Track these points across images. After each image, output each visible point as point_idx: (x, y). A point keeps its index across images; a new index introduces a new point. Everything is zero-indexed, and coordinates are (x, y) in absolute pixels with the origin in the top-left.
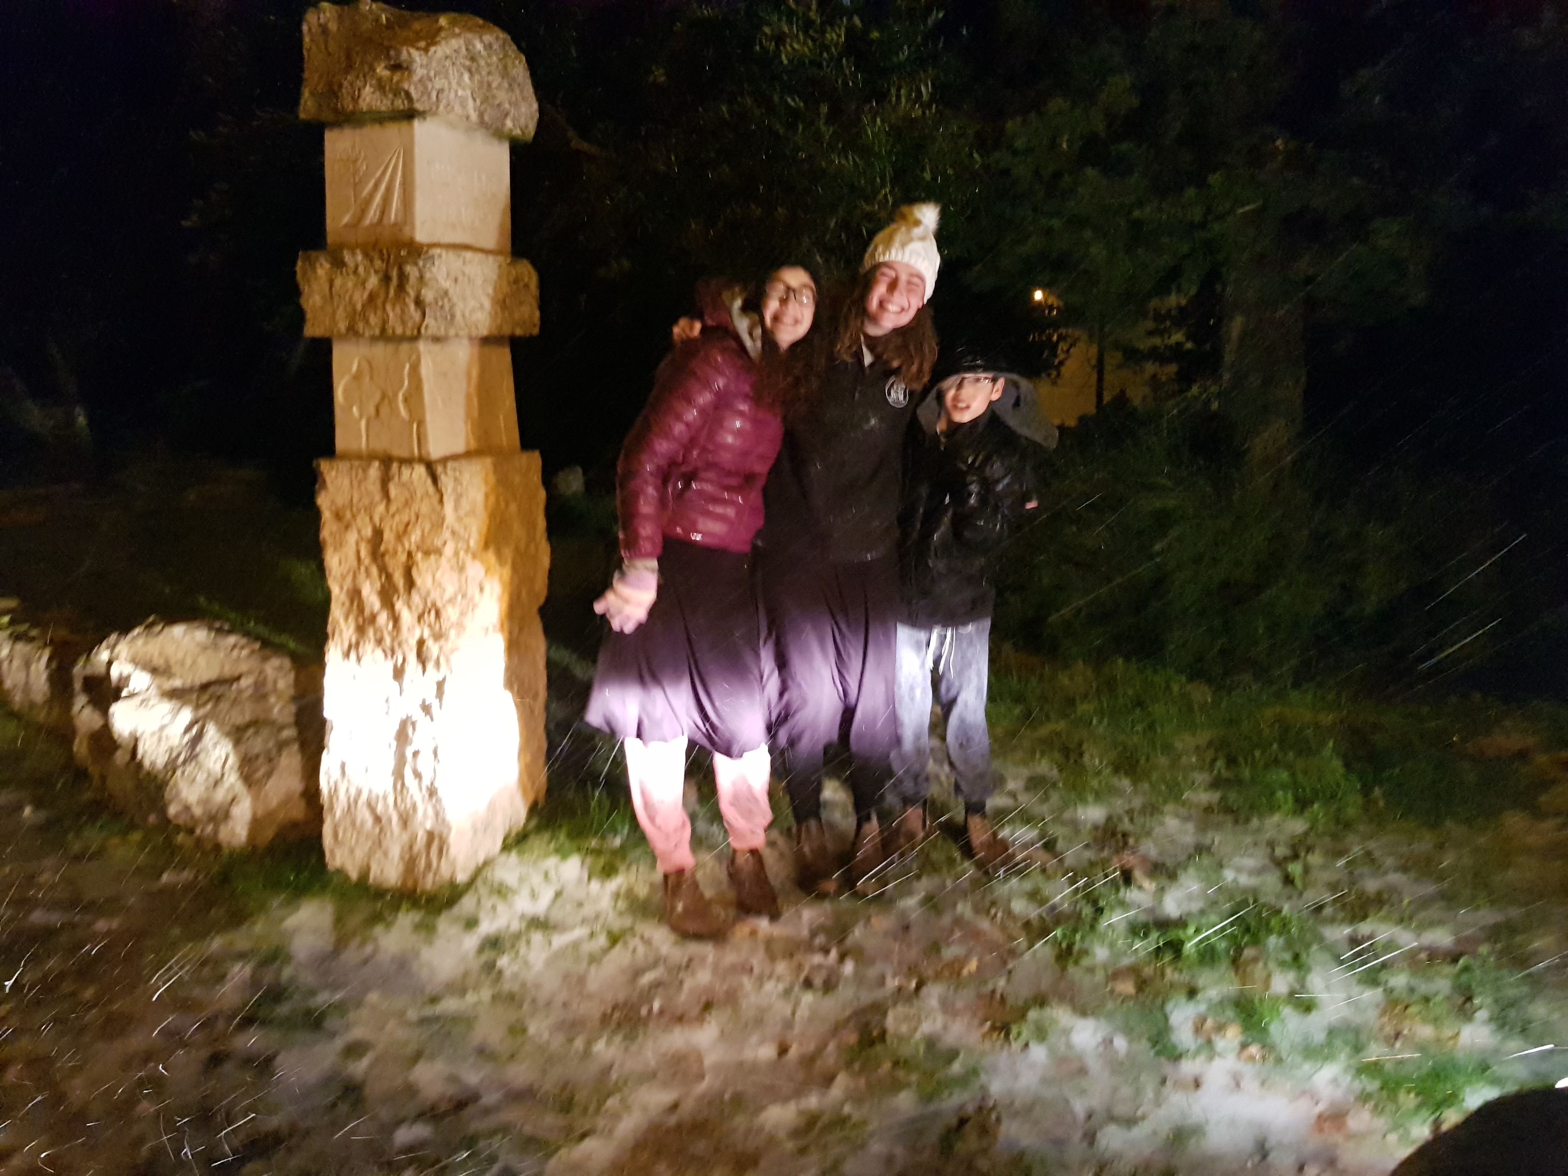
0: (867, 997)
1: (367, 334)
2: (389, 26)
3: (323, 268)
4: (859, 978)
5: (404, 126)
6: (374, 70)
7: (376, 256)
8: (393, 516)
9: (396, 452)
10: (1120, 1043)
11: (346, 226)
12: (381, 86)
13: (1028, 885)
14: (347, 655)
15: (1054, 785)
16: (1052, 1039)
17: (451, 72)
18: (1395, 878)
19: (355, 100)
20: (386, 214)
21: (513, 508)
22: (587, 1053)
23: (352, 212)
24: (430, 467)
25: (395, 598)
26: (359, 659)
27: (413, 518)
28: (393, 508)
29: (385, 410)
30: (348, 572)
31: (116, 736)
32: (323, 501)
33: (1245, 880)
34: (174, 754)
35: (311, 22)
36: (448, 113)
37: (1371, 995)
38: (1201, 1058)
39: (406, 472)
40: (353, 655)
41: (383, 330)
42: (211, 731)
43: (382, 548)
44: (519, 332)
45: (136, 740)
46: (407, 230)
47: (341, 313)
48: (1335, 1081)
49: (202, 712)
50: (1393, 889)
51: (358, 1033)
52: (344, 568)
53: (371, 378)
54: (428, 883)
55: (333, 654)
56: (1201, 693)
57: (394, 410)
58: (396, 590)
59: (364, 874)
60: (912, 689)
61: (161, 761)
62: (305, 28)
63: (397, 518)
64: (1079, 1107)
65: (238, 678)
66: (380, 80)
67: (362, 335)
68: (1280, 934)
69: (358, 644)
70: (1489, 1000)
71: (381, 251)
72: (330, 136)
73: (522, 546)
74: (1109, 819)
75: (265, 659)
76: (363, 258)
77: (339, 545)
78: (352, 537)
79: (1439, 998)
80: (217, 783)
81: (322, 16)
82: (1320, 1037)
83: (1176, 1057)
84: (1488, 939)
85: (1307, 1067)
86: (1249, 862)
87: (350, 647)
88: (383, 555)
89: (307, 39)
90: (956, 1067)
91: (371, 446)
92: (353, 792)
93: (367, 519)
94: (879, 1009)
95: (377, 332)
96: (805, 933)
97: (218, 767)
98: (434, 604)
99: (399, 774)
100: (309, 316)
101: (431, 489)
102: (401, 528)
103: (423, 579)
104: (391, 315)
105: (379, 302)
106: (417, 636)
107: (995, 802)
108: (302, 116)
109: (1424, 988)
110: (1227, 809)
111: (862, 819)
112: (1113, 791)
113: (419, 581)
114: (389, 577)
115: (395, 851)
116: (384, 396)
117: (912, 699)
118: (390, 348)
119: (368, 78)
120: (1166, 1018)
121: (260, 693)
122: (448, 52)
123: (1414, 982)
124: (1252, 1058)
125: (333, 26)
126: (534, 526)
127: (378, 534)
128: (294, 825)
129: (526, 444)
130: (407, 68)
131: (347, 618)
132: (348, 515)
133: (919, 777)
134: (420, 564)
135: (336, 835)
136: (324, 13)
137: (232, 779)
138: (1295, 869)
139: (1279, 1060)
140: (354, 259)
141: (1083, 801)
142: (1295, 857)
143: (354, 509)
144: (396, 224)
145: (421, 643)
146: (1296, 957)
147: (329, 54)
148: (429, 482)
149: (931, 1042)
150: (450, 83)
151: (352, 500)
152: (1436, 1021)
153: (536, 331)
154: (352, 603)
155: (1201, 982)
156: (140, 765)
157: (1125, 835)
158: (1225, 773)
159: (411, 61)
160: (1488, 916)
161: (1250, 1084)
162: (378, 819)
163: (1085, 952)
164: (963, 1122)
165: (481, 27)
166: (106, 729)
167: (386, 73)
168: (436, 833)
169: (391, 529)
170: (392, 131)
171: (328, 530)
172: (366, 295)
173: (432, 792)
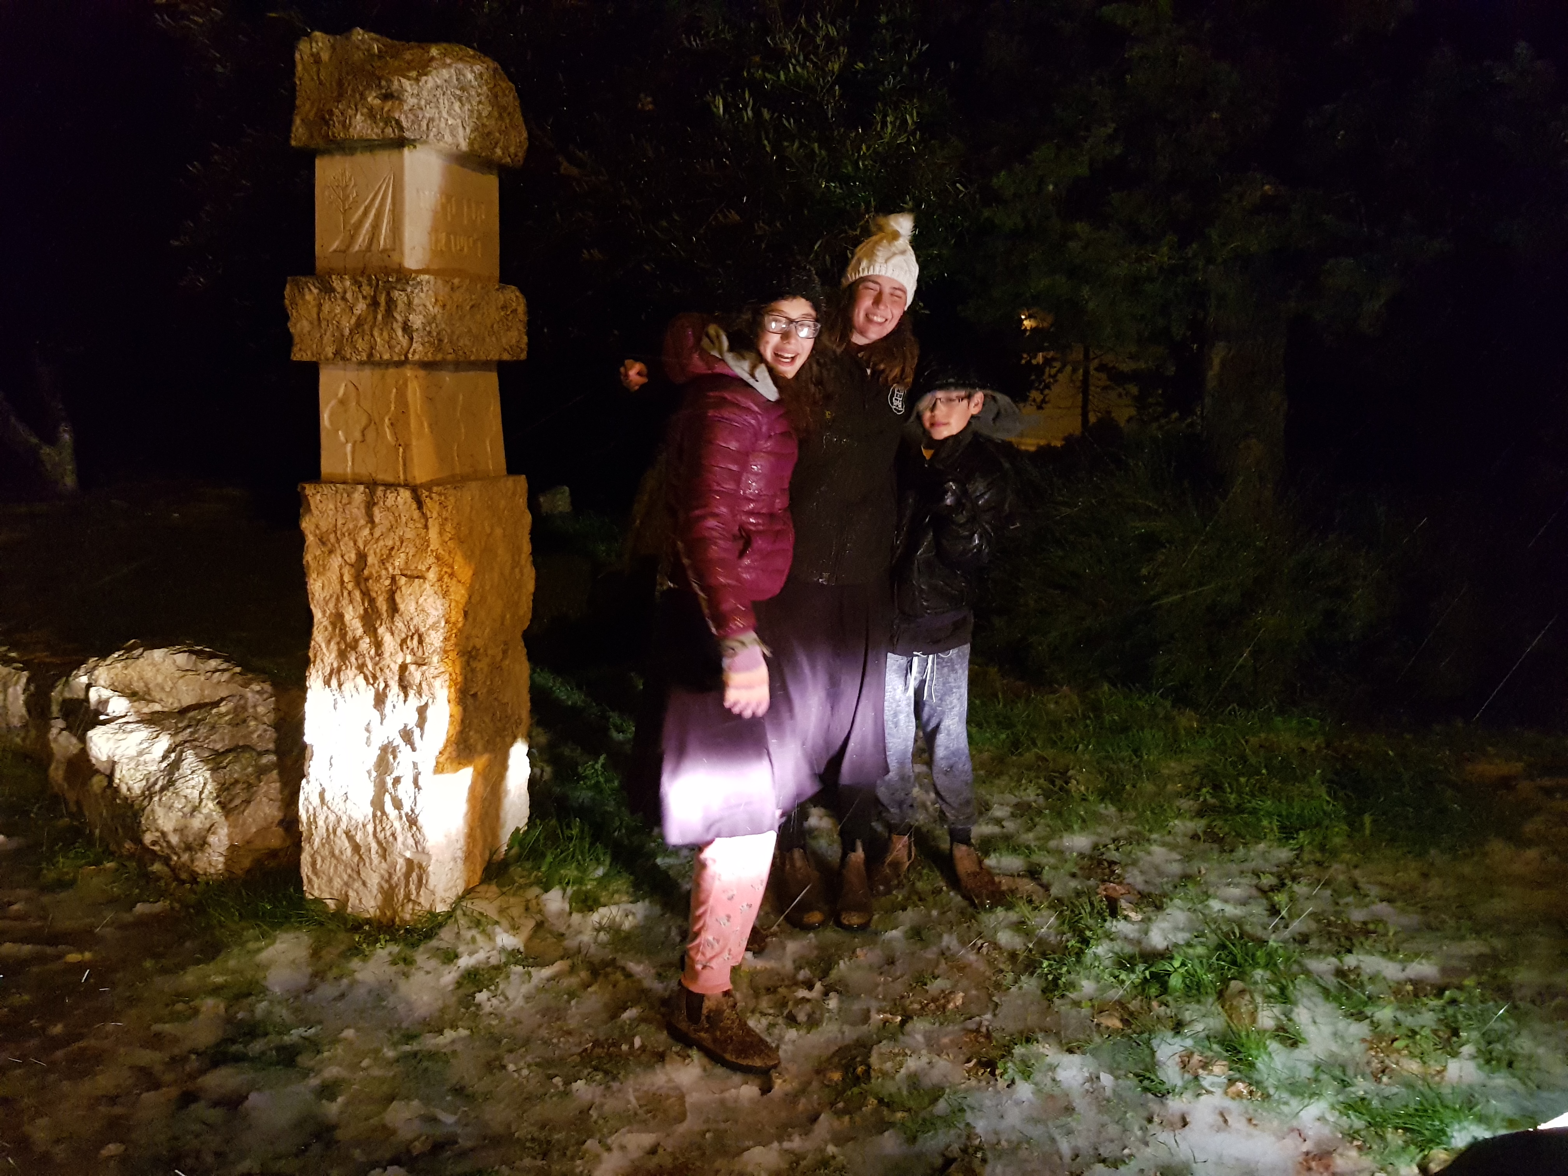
0: (851, 1034)
1: (354, 359)
2: (381, 56)
3: (311, 294)
4: (842, 1014)
5: (395, 154)
6: (366, 99)
7: (364, 281)
8: (378, 539)
9: (381, 477)
10: (1106, 1079)
11: (335, 251)
12: (371, 114)
13: (1013, 916)
14: (327, 683)
15: (1040, 813)
16: (1037, 1077)
17: (441, 101)
18: (1382, 908)
19: (345, 127)
20: (375, 241)
21: (498, 531)
22: (566, 1093)
23: (341, 237)
24: (415, 491)
25: (378, 623)
26: (340, 685)
27: (398, 543)
28: (377, 533)
29: (371, 435)
30: (331, 596)
31: (94, 761)
32: (307, 525)
33: (1231, 910)
34: (152, 780)
35: (304, 50)
36: (438, 140)
37: (1359, 1029)
38: (1188, 1096)
39: (391, 497)
40: (334, 683)
41: (370, 355)
42: (190, 758)
43: (366, 572)
44: (506, 357)
45: (114, 763)
46: (395, 257)
47: (328, 338)
48: (1321, 1119)
49: (180, 738)
50: (1378, 921)
51: (332, 1072)
52: (326, 594)
53: (358, 403)
54: (406, 914)
55: (315, 682)
56: (1187, 720)
57: (379, 433)
58: (379, 616)
59: (343, 903)
60: (896, 715)
61: (137, 788)
62: (297, 56)
63: (381, 543)
64: (1065, 1146)
65: (216, 704)
66: (371, 109)
67: (349, 360)
68: (1266, 966)
69: (339, 670)
70: (1475, 1035)
71: (369, 277)
72: (320, 164)
73: (507, 572)
74: (1095, 847)
75: (246, 685)
76: (352, 284)
77: (323, 569)
78: (335, 562)
79: (1426, 1032)
80: (195, 809)
81: (314, 45)
82: (1307, 1072)
83: (1162, 1094)
84: (1474, 970)
85: (1295, 1103)
86: (1235, 892)
87: (331, 675)
88: (367, 580)
89: (299, 67)
90: (941, 1106)
91: (357, 470)
92: (332, 818)
93: (352, 544)
94: (864, 1046)
95: (365, 358)
96: (789, 966)
97: (196, 793)
98: (417, 631)
99: (378, 804)
100: (296, 339)
101: (416, 514)
102: (385, 552)
103: (407, 605)
104: (378, 340)
105: (366, 327)
106: (400, 661)
107: (981, 829)
108: (293, 143)
109: (1409, 1021)
110: (1212, 836)
111: (848, 847)
112: (1099, 818)
113: (402, 607)
114: (372, 601)
115: (374, 880)
116: (370, 420)
117: (896, 725)
118: (378, 372)
119: (359, 106)
120: (1153, 1053)
121: (239, 718)
122: (439, 82)
123: (1399, 1015)
124: (1239, 1095)
125: (325, 56)
126: (519, 550)
127: (362, 557)
128: (273, 854)
129: (512, 469)
130: (398, 98)
131: (329, 642)
132: (332, 537)
133: (905, 804)
134: (403, 589)
135: (314, 864)
136: (317, 42)
137: (210, 806)
138: (1280, 898)
139: (1267, 1097)
140: (343, 284)
141: (1069, 828)
142: (1281, 886)
143: (339, 533)
144: (384, 250)
145: (403, 668)
146: (1283, 989)
147: (321, 83)
148: (414, 506)
149: (914, 1080)
150: (440, 112)
151: (336, 526)
152: (1422, 1057)
153: (523, 356)
154: (334, 628)
155: (1187, 1016)
156: (117, 790)
157: (1112, 863)
158: (1211, 801)
159: (402, 89)
160: (1473, 946)
161: (1237, 1122)
162: (356, 848)
163: (1072, 985)
164: (949, 1162)
165: (473, 57)
166: (84, 753)
167: (377, 102)
168: (416, 862)
169: (375, 553)
170: (384, 157)
171: (312, 554)
172: (353, 321)
173: (412, 821)
